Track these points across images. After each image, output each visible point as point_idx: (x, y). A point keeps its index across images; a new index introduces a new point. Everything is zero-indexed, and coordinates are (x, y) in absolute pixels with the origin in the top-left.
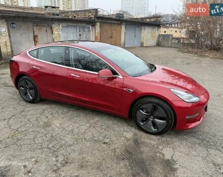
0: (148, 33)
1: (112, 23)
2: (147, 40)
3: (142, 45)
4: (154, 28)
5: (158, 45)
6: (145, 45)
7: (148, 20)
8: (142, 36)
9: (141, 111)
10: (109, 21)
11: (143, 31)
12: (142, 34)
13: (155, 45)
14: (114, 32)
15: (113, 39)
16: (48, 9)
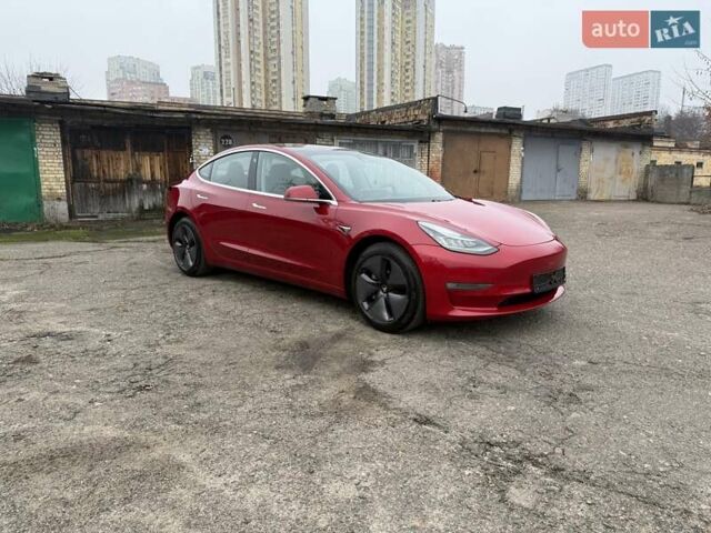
0: (607, 160)
1: (480, 134)
2: (600, 181)
3: (583, 196)
4: (626, 147)
5: (644, 196)
6: (592, 196)
7: (611, 125)
8: (583, 170)
9: (364, 276)
10: (471, 129)
11: (585, 154)
12: (582, 163)
13: (633, 196)
14: (487, 158)
15: (483, 178)
16: (308, 103)
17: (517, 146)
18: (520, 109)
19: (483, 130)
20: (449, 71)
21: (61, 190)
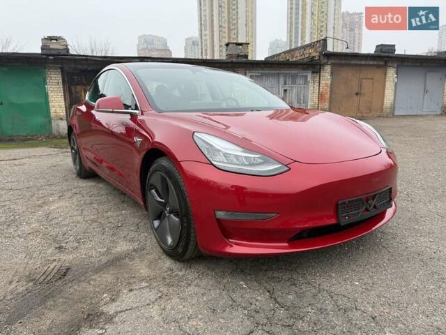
1: (361, 65)
3: (445, 112)
9: (154, 192)
15: (362, 98)
16: (229, 48)
17: (391, 74)
18: (394, 46)
19: (363, 62)
20: (352, 30)
21: (62, 113)
